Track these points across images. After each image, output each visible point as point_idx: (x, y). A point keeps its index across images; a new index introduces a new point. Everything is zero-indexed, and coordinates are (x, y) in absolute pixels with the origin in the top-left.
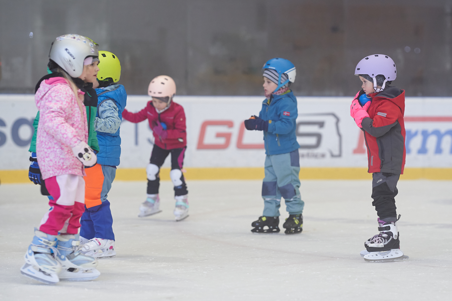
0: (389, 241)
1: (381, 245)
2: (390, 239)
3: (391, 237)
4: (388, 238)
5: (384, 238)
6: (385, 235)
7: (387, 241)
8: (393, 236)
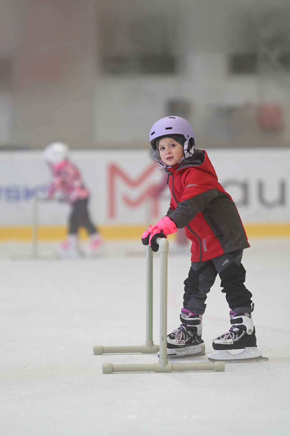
4: (239, 333)
5: (235, 333)
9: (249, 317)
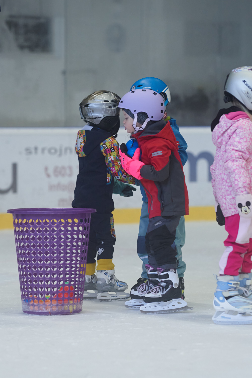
0: (168, 290)
1: (159, 295)
2: (169, 288)
3: (170, 285)
4: (166, 287)
5: (162, 287)
6: (163, 284)
7: (165, 291)
8: (172, 284)
9: (174, 272)
